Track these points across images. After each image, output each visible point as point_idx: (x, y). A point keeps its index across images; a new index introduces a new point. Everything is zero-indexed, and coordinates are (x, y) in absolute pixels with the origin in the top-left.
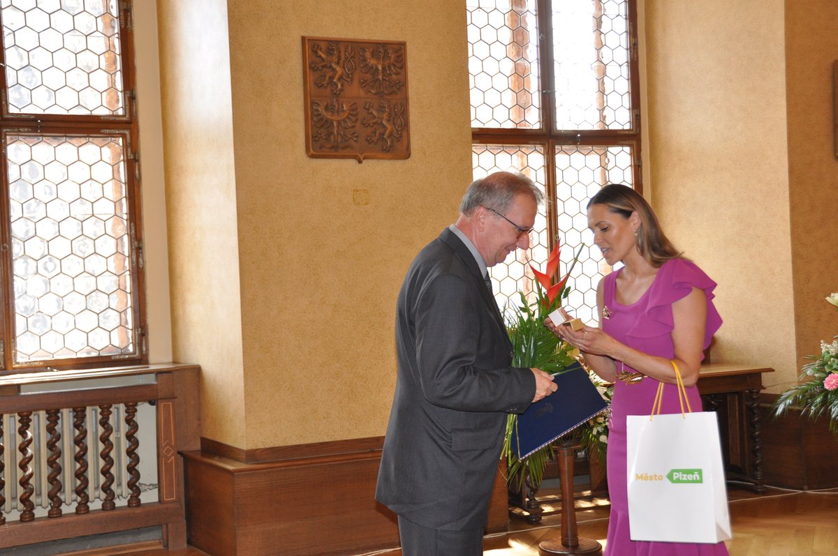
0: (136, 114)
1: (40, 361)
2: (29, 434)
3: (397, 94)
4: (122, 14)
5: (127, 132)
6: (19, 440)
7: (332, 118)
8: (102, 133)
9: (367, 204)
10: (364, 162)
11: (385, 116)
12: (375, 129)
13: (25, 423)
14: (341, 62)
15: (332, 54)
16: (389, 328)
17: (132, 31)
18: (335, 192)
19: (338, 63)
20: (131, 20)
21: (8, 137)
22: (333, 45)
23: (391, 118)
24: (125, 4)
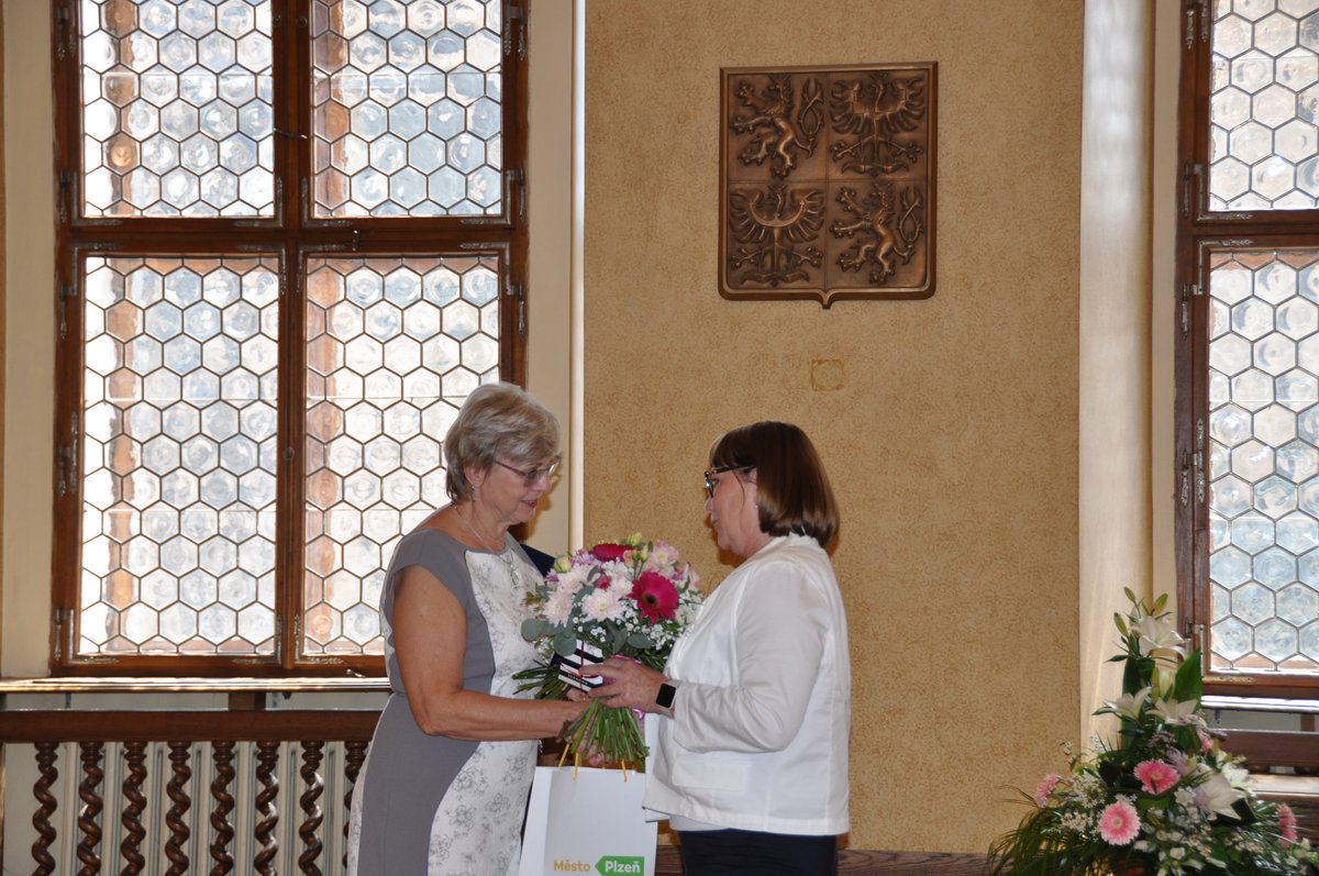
0: (525, 211)
1: (338, 657)
2: (319, 778)
3: (908, 170)
4: (508, 27)
5: (506, 246)
6: (302, 787)
7: (770, 224)
8: (462, 250)
9: (839, 387)
10: (837, 305)
11: (880, 215)
12: (858, 242)
13: (313, 760)
14: (795, 113)
15: (773, 99)
16: (875, 634)
17: (526, 59)
18: (775, 364)
19: (786, 117)
20: (526, 39)
21: (310, 261)
22: (779, 84)
23: (895, 219)
24: (514, 9)
